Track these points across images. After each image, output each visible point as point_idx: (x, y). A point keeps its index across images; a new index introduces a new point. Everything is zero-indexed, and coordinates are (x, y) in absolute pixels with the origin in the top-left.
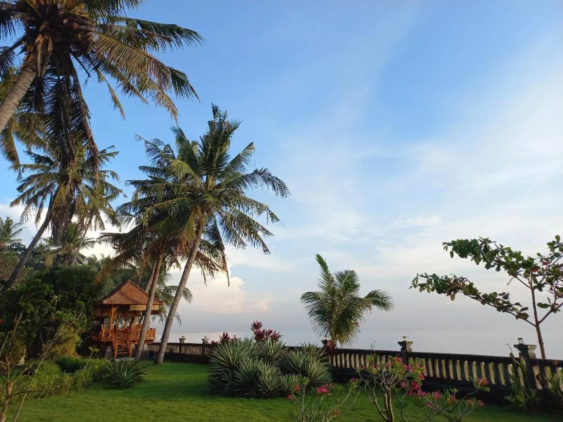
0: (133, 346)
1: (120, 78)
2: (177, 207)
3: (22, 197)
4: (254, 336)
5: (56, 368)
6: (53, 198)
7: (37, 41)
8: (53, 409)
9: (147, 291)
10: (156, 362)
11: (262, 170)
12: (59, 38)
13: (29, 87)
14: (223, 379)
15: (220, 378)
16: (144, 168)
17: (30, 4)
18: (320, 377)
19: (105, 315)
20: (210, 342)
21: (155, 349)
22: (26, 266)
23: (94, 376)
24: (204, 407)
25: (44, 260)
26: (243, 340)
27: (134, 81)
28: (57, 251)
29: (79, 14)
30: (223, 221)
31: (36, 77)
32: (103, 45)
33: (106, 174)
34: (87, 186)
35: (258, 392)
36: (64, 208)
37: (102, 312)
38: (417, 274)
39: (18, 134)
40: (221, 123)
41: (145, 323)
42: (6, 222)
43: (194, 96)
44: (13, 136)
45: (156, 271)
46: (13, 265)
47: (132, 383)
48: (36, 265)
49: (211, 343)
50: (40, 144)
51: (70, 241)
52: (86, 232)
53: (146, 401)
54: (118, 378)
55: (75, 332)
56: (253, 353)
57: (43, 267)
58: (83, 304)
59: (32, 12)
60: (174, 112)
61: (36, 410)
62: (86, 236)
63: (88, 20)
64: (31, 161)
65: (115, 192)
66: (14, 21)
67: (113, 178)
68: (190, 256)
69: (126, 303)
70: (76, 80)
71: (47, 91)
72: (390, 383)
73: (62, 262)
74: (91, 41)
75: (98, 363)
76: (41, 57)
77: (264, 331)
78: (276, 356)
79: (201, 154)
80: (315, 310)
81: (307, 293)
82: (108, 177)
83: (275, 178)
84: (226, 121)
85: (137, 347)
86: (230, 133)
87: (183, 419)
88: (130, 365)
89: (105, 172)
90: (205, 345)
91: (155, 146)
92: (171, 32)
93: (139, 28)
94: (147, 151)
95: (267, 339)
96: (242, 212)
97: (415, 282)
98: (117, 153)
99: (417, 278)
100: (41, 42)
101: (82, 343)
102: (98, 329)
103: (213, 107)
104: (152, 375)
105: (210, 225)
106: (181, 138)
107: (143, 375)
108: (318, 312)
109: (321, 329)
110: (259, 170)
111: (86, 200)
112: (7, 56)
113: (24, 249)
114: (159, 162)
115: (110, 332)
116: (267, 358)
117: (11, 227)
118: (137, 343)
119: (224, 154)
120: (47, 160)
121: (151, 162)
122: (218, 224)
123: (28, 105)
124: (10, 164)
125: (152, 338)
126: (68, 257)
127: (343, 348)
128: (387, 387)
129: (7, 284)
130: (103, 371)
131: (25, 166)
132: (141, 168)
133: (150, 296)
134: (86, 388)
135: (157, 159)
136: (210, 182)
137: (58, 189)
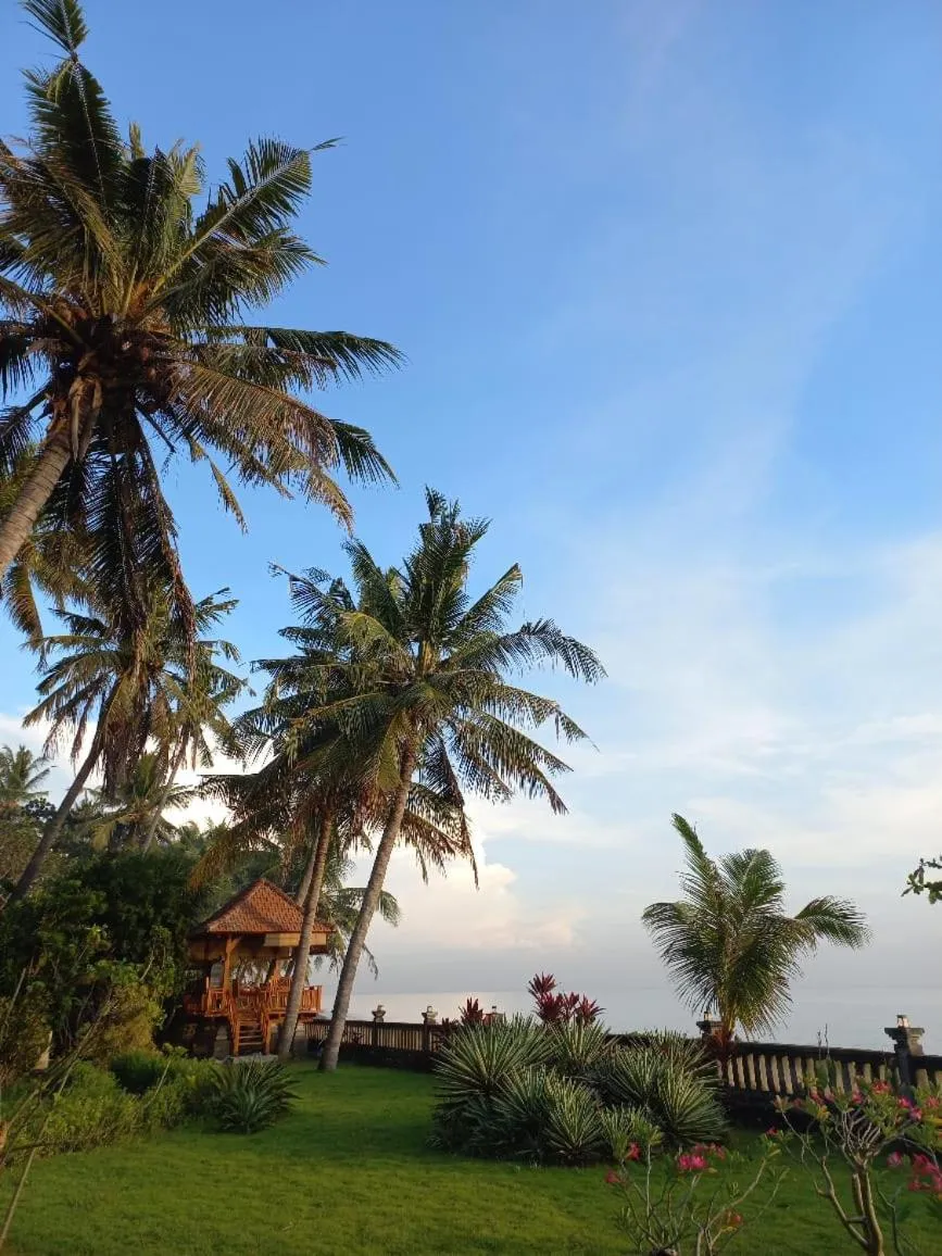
0: (273, 1025)
1: (236, 449)
2: (359, 713)
3: (47, 704)
4: (538, 1008)
5: (109, 1079)
6: (106, 705)
7: (72, 391)
8: (98, 1179)
9: (301, 902)
10: (322, 1067)
11: (540, 625)
12: (115, 379)
13: (55, 481)
14: (467, 1114)
15: (458, 1114)
16: (289, 632)
17: (60, 319)
18: (693, 1114)
19: (213, 956)
20: (439, 1021)
21: (322, 1033)
22: (55, 851)
23: (186, 1100)
24: (423, 1184)
25: (90, 834)
26: (510, 1020)
27: (262, 453)
28: (117, 815)
29: (152, 330)
30: (459, 741)
31: (71, 460)
32: (198, 386)
33: (214, 649)
34: (175, 677)
35: (549, 1150)
36: (128, 724)
37: (207, 951)
38: (922, 860)
39: (40, 575)
40: (447, 527)
41: (299, 974)
42: (19, 755)
43: (387, 476)
44: (30, 579)
45: (318, 857)
46: (31, 850)
47: (266, 1117)
48: (75, 845)
49: (441, 1023)
50: (80, 593)
51: (142, 794)
52: (174, 773)
53: (295, 1164)
54: (237, 1107)
55: (150, 996)
56: (533, 1053)
57: (87, 850)
58: (167, 933)
59: (65, 337)
60: (345, 515)
61: (64, 1180)
62: (174, 782)
63: (168, 338)
64: (65, 630)
65: (233, 686)
66: (31, 356)
67: (228, 656)
68: (389, 822)
69: (258, 930)
70: (148, 462)
71: (90, 485)
72: (864, 1145)
73: (128, 839)
74: (176, 378)
75: (196, 1070)
76: (80, 422)
77: (560, 997)
78: (589, 1060)
79: (407, 596)
80: (677, 946)
81: (658, 904)
82: (217, 653)
83: (570, 641)
84: (457, 522)
85: (282, 1029)
86: (466, 548)
87: (376, 1213)
88: (263, 1076)
89: (210, 644)
90: (428, 1027)
91: (312, 585)
92: (335, 348)
93: (271, 345)
94: (295, 596)
95: (567, 1018)
96: (501, 720)
97: (917, 880)
98: (233, 603)
99: (921, 870)
100: (80, 392)
101: (166, 1020)
102: (198, 990)
103: (429, 494)
104: (310, 1100)
105: (430, 750)
106: (364, 565)
107: (291, 1100)
108: (685, 953)
109: (694, 993)
110: (533, 625)
111: (174, 705)
112: (19, 426)
113: (52, 812)
114: (320, 618)
115: (224, 996)
116: (567, 1066)
117: (28, 766)
118: (281, 1020)
119: (455, 592)
120: (95, 625)
121: (303, 618)
122: (447, 748)
123: (56, 518)
124: (24, 637)
125: (314, 1010)
126: (137, 827)
127: (751, 1040)
128: (857, 1157)
129: (16, 891)
130: (206, 1089)
131: (52, 640)
132: (283, 633)
133: (306, 914)
134: (170, 1129)
135: (315, 613)
136: (428, 656)
137: (117, 684)
